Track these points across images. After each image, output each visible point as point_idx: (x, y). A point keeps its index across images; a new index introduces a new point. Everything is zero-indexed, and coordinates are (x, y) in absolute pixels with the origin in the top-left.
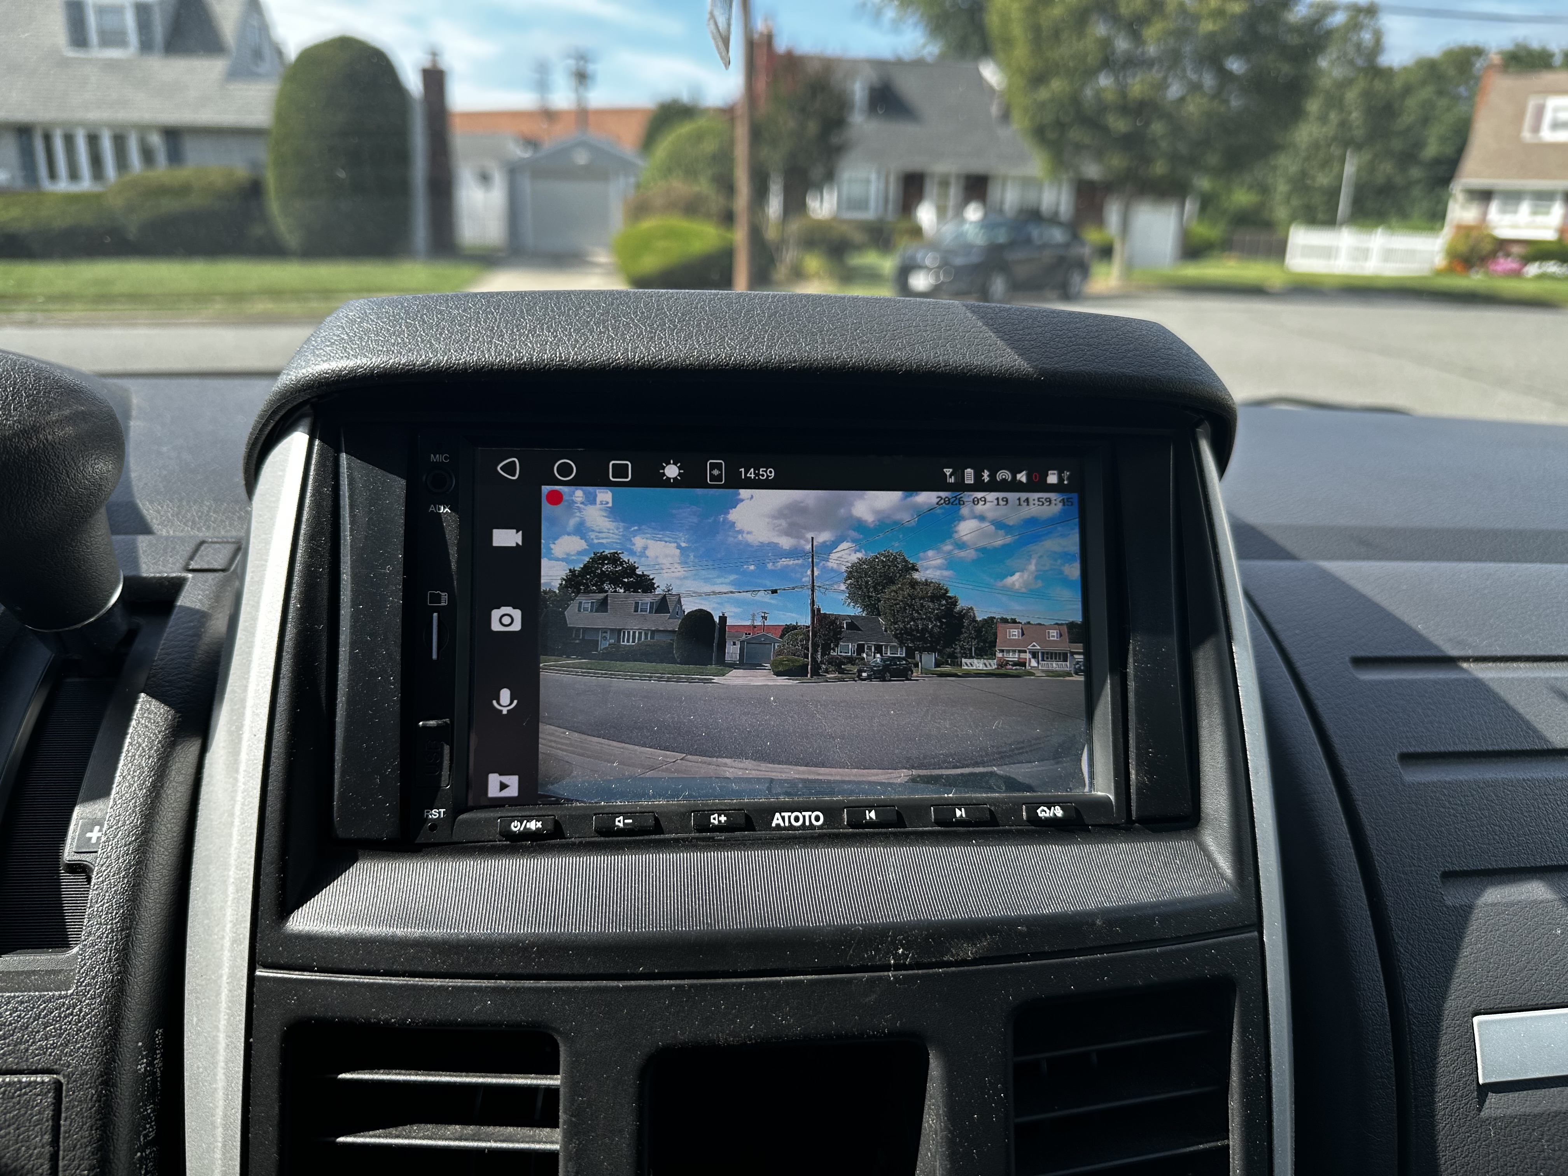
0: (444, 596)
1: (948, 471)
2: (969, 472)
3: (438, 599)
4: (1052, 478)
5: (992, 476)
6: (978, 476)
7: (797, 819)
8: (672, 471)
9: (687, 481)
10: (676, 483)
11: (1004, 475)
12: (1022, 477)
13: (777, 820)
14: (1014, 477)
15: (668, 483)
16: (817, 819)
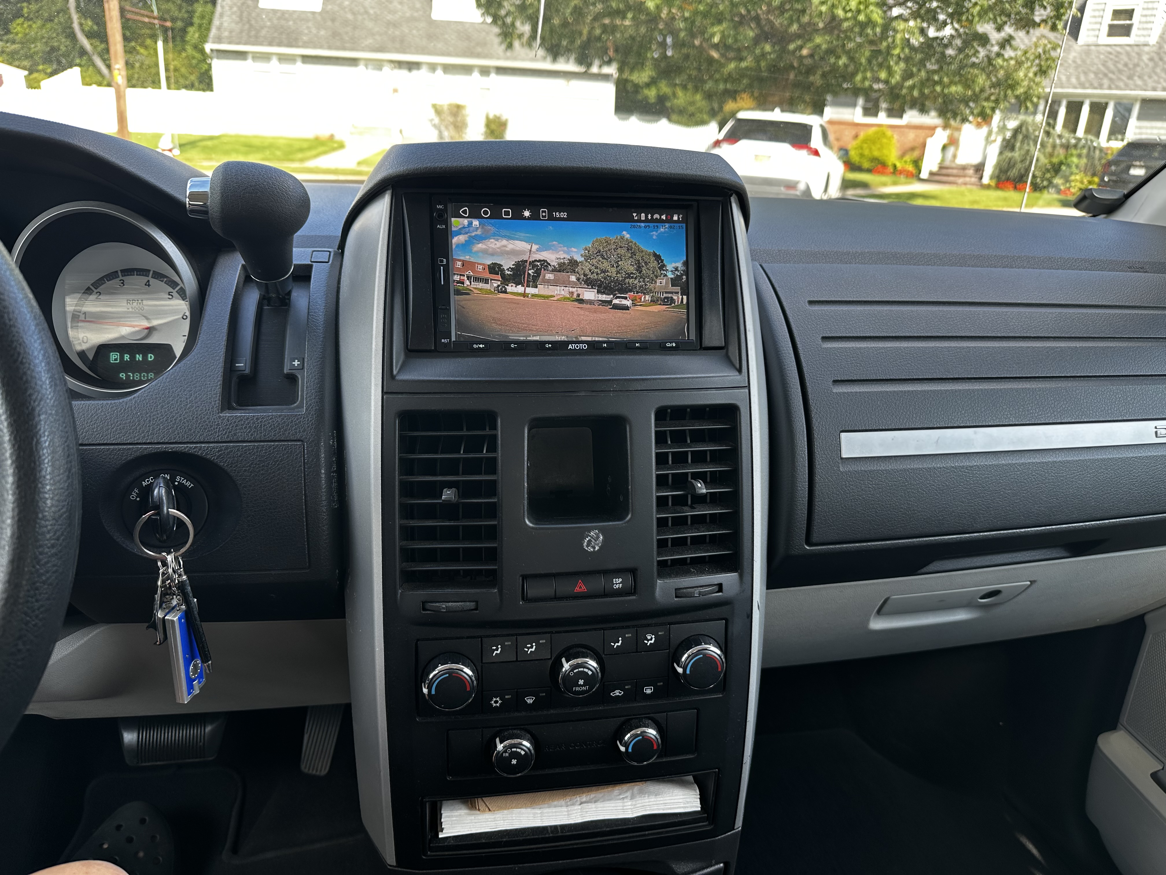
0: (445, 260)
1: (635, 215)
2: (643, 215)
3: (442, 261)
4: (675, 218)
5: (652, 217)
6: (646, 216)
7: (577, 347)
8: (527, 214)
9: (532, 218)
10: (529, 219)
11: (657, 216)
12: (664, 217)
13: (570, 347)
14: (660, 217)
15: (525, 218)
16: (585, 346)
